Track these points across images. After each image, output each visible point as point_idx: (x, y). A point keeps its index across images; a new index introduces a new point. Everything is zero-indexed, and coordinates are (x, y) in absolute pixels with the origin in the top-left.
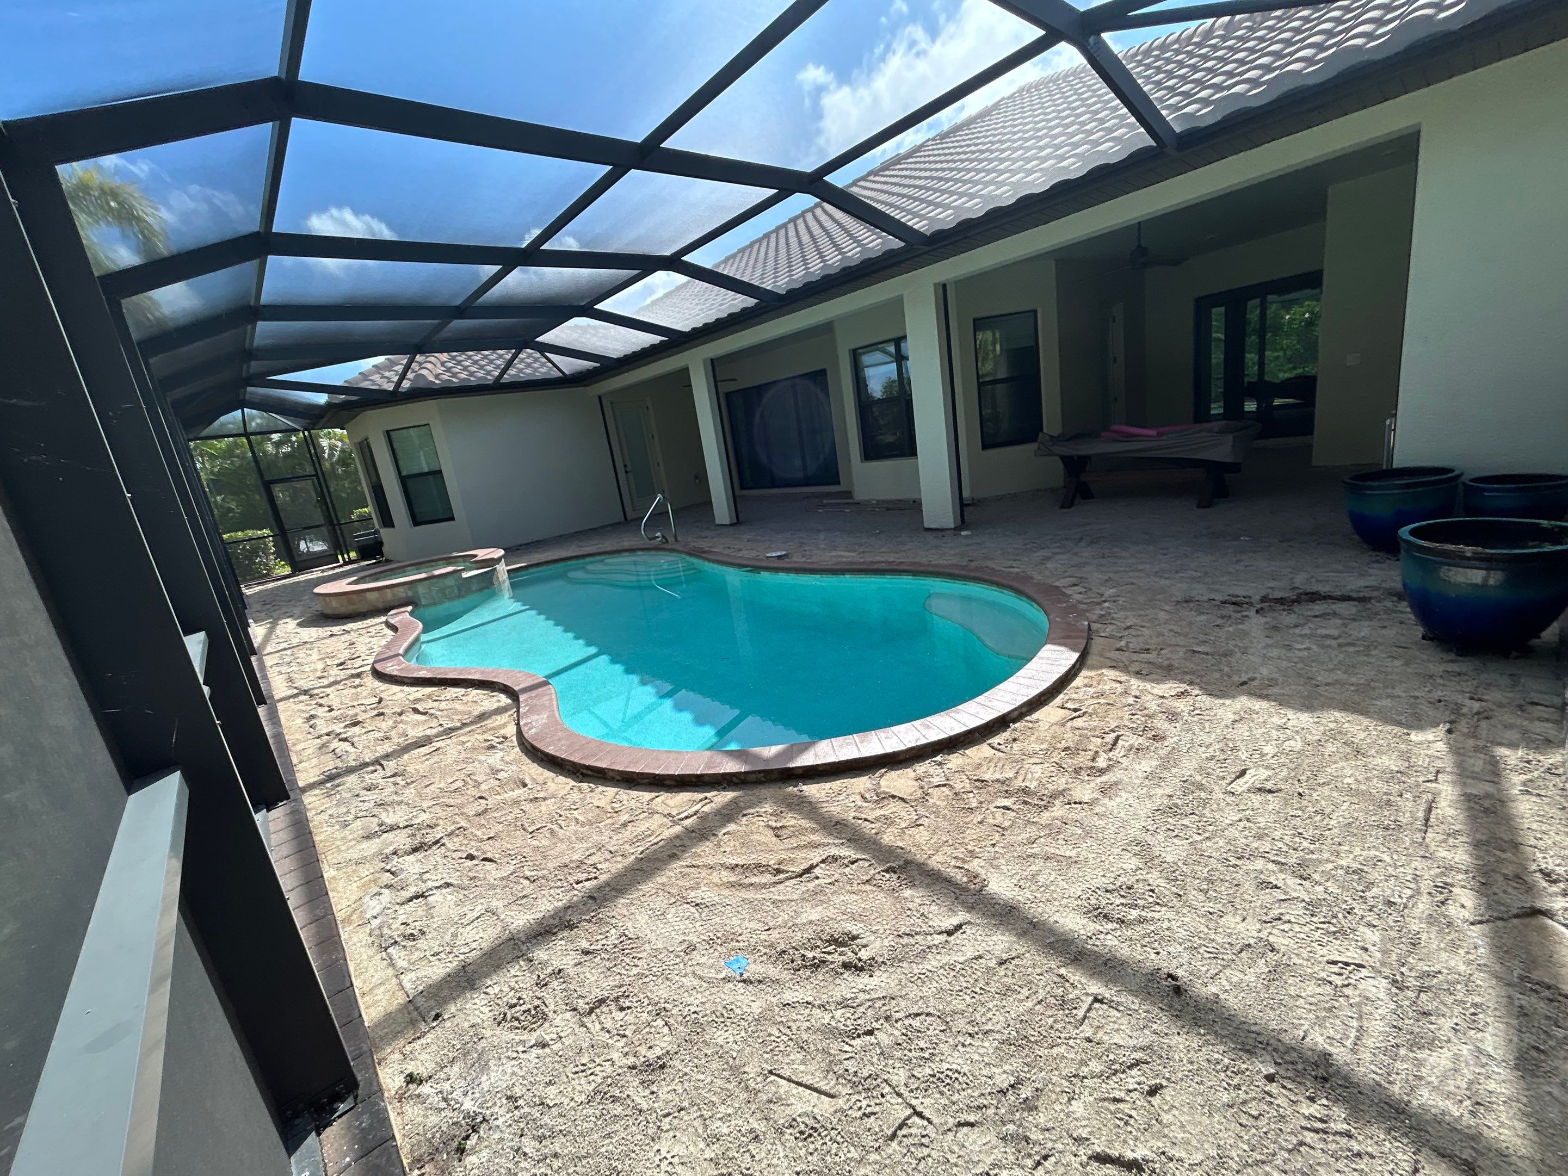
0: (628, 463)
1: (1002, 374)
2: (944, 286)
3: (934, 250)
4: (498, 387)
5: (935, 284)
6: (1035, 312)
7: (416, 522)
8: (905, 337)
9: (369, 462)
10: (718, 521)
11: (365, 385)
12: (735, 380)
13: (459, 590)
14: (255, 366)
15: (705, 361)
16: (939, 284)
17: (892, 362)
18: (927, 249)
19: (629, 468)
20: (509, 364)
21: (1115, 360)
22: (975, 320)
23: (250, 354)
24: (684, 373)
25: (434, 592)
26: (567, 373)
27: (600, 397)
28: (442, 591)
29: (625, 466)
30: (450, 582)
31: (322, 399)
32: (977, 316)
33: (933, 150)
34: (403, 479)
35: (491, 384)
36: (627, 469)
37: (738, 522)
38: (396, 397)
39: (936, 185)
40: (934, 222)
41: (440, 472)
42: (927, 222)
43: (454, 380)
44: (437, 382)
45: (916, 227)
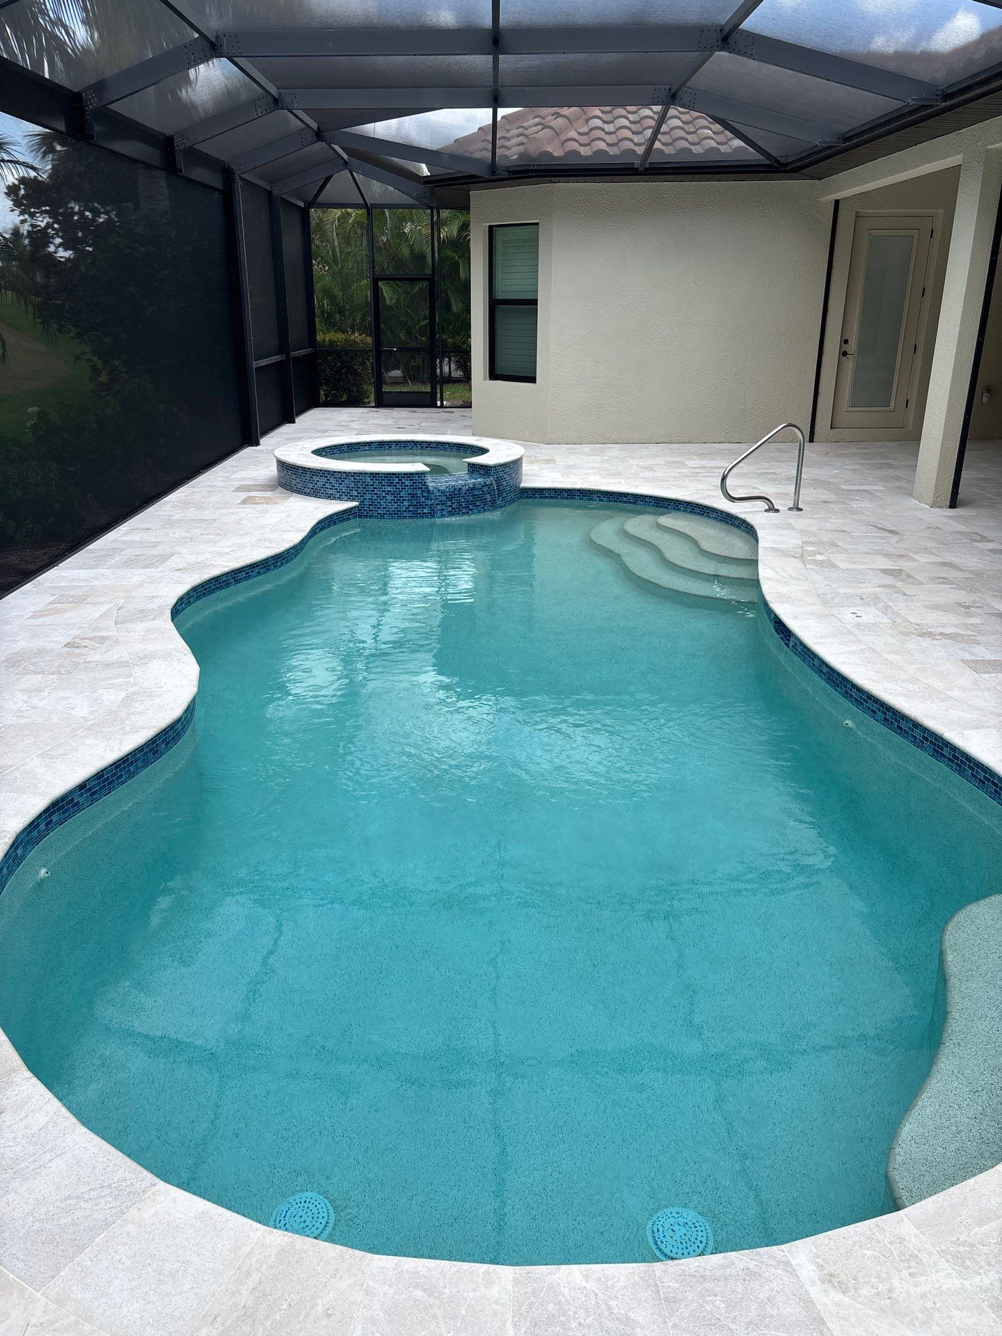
0: (852, 336)
19: (849, 347)
20: (658, 126)
27: (837, 203)
29: (845, 342)
34: (495, 305)
35: (637, 163)
36: (846, 348)
37: (953, 504)
38: (497, 174)
41: (536, 301)
43: (584, 152)
44: (557, 153)
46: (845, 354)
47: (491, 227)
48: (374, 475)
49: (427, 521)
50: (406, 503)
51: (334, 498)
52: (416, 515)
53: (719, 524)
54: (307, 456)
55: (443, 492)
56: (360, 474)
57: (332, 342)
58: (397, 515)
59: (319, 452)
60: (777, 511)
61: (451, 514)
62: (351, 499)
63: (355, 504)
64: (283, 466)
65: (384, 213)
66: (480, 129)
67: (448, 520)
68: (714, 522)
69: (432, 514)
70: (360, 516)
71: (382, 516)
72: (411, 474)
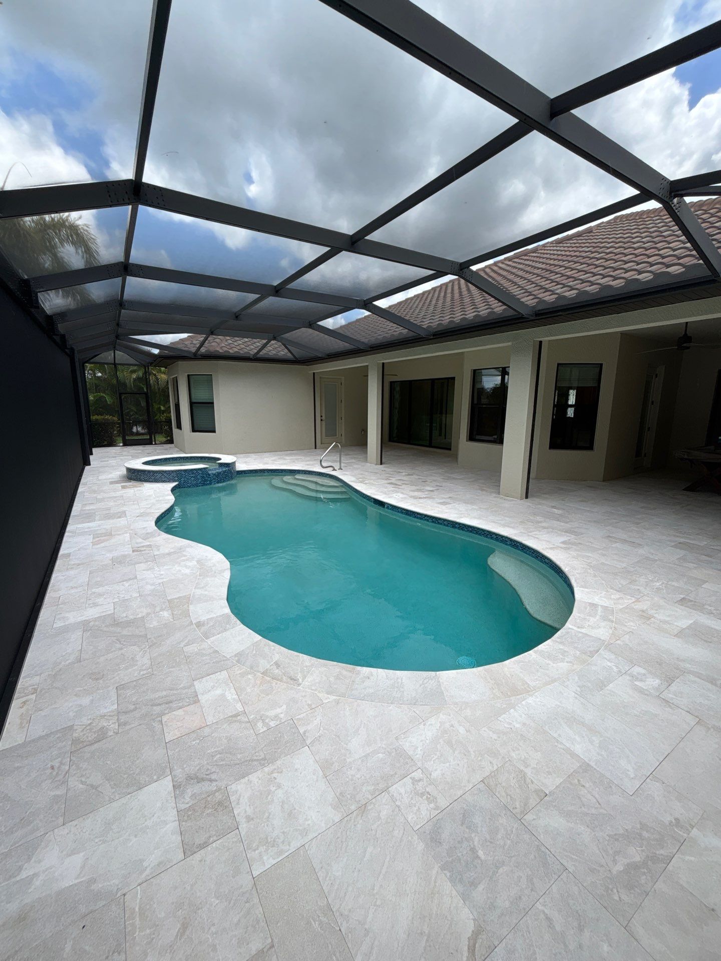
0: (324, 415)
1: (572, 402)
2: (541, 343)
4: (256, 359)
5: (534, 342)
6: (602, 365)
7: (194, 430)
8: (509, 367)
9: (176, 390)
12: (396, 375)
14: (121, 331)
15: (378, 364)
16: (537, 342)
17: (499, 375)
18: (534, 318)
20: (264, 346)
21: (653, 403)
22: (559, 364)
23: (118, 325)
24: (365, 369)
26: (296, 356)
27: (314, 374)
29: (321, 416)
31: (156, 351)
32: (560, 362)
34: (192, 404)
35: (251, 357)
36: (322, 418)
37: (381, 464)
38: (196, 356)
39: (547, 274)
40: (541, 301)
41: (213, 403)
42: (536, 300)
43: (231, 351)
44: (221, 351)
45: (528, 303)
46: (321, 420)
47: (188, 375)
48: (185, 471)
49: (208, 487)
50: (200, 480)
51: (166, 482)
52: (204, 484)
53: (317, 476)
54: (141, 466)
55: (215, 474)
56: (179, 471)
57: (97, 420)
58: (197, 485)
59: (146, 463)
60: (336, 470)
61: (218, 483)
62: (174, 481)
63: (177, 483)
64: (129, 470)
65: (105, 367)
66: (180, 339)
67: (217, 485)
68: (314, 476)
69: (210, 484)
70: (179, 488)
71: (190, 487)
72: (202, 469)
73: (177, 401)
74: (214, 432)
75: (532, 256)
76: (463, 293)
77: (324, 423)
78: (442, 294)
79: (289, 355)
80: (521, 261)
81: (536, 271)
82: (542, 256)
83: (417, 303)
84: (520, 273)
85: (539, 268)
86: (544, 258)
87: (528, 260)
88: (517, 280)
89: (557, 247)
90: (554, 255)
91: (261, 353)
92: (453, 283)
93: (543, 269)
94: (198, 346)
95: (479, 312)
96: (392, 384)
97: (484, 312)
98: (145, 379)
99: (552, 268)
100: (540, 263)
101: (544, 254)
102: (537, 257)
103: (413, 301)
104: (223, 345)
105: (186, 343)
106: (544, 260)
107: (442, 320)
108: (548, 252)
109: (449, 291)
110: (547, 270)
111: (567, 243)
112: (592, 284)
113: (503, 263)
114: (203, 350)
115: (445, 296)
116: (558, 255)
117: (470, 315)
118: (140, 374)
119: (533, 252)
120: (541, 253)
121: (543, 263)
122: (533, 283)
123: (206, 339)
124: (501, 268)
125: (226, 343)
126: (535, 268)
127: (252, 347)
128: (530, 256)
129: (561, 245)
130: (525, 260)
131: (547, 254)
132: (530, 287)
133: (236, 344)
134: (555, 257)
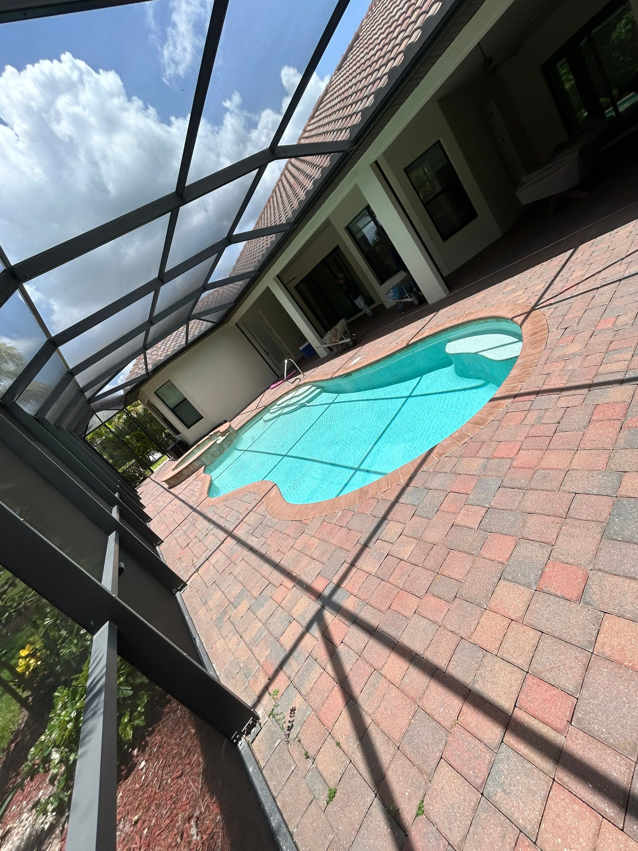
0: (266, 349)
1: (438, 189)
2: (376, 162)
3: (360, 145)
4: (189, 346)
5: (370, 165)
6: (439, 142)
7: (189, 427)
9: (155, 409)
10: (321, 356)
11: (134, 377)
12: (295, 278)
13: (219, 450)
14: (88, 394)
15: (274, 279)
16: (372, 163)
17: (371, 221)
18: (356, 147)
19: (267, 351)
20: (187, 332)
21: (503, 139)
22: (405, 170)
23: (82, 391)
24: (268, 291)
25: (209, 457)
26: (215, 321)
27: (236, 324)
28: (212, 455)
29: (265, 351)
30: (214, 449)
31: (121, 392)
32: (405, 167)
33: (337, 81)
34: (173, 410)
35: (185, 347)
38: (149, 376)
39: (346, 103)
40: (352, 128)
41: (186, 399)
42: (348, 131)
43: (169, 353)
44: (162, 358)
45: (344, 138)
46: (267, 354)
47: (155, 392)
51: (197, 470)
62: (201, 465)
63: (204, 466)
73: (162, 416)
74: (202, 417)
75: (327, 99)
76: (296, 175)
77: (270, 354)
78: (282, 189)
79: (209, 324)
80: (322, 110)
81: (336, 108)
82: (334, 91)
83: (269, 212)
84: (326, 121)
85: (336, 104)
86: (336, 92)
87: (325, 105)
88: (326, 129)
89: (340, 74)
90: (342, 82)
91: (189, 338)
92: (284, 173)
93: (339, 102)
94: (144, 367)
95: (314, 178)
96: (296, 288)
97: (317, 174)
98: (130, 417)
99: (346, 94)
100: (335, 99)
101: (334, 89)
102: (331, 96)
103: (266, 213)
104: (160, 353)
105: (136, 372)
106: (337, 94)
107: (293, 207)
108: (337, 84)
109: (285, 182)
110: (343, 100)
111: (346, 64)
112: (380, 79)
113: (309, 125)
114: (150, 367)
115: (285, 189)
116: (345, 79)
117: (309, 185)
118: (125, 416)
119: (326, 95)
120: (332, 90)
121: (337, 97)
122: (338, 120)
123: (145, 358)
124: (310, 131)
125: (162, 350)
126: (334, 106)
127: (180, 339)
128: (325, 101)
129: (343, 69)
130: (324, 107)
131: (336, 86)
132: (338, 125)
133: (168, 346)
134: (344, 83)
